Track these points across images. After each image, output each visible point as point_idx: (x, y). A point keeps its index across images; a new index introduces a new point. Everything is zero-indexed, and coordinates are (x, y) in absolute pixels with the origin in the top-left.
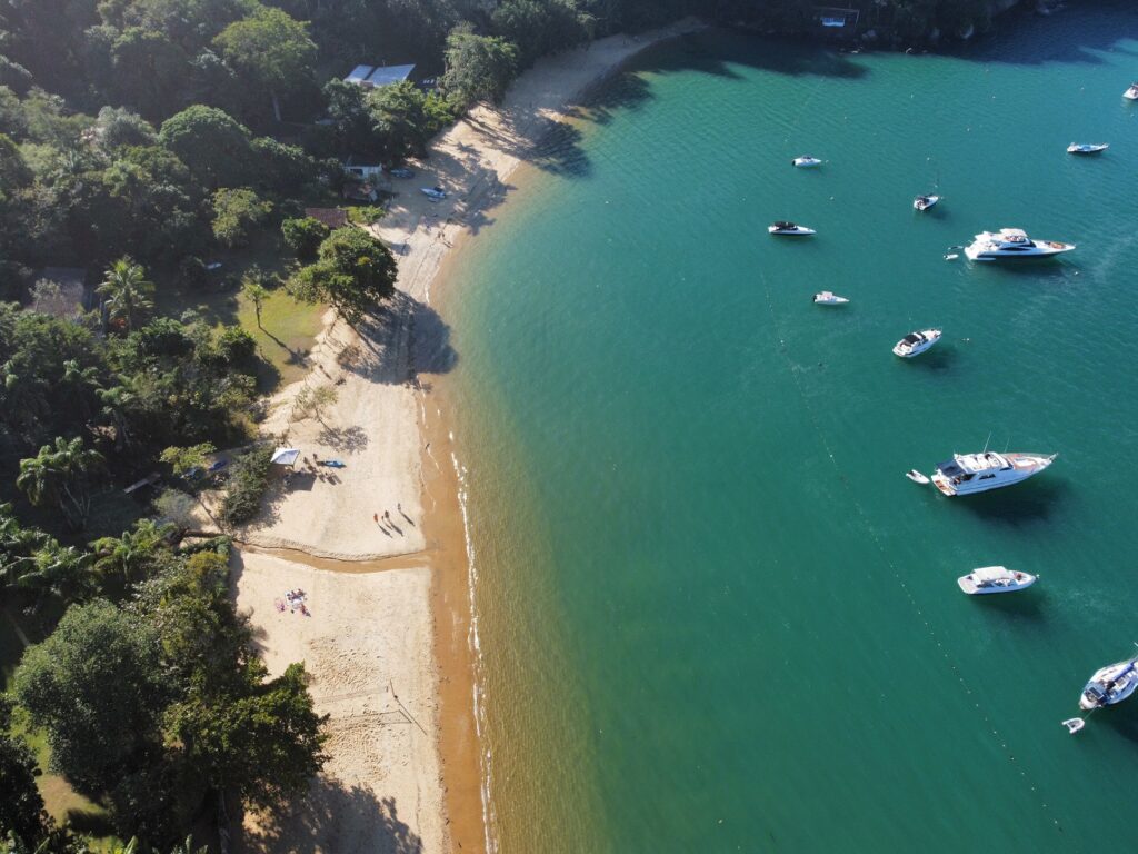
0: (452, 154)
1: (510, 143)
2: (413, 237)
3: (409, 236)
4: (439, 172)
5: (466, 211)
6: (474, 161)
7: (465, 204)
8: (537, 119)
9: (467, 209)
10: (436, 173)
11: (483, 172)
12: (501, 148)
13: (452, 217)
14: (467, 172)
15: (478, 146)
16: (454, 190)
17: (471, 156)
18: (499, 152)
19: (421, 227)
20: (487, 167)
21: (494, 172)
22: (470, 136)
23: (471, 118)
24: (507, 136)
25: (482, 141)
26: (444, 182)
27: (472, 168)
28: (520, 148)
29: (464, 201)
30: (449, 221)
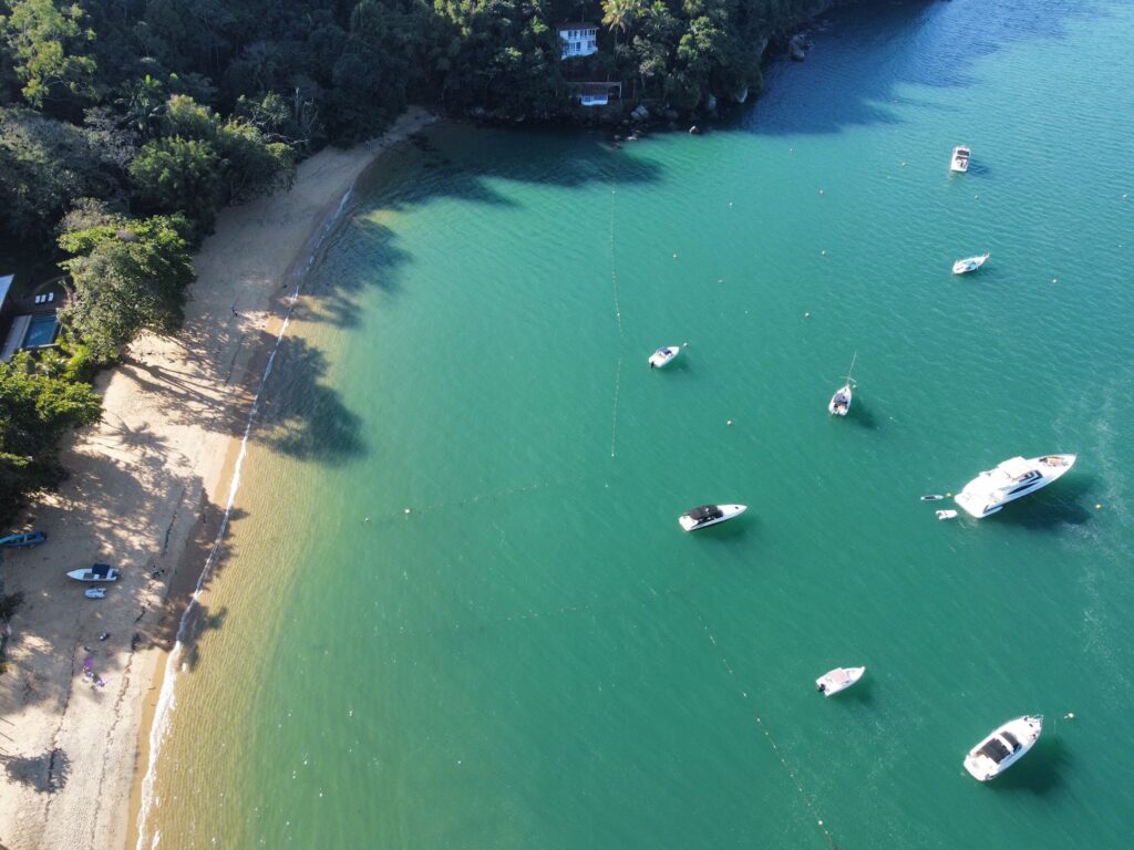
0: (114, 455)
1: (213, 403)
2: (67, 722)
3: (57, 719)
4: (97, 512)
5: (165, 602)
6: (155, 463)
7: (159, 585)
8: (243, 337)
9: (167, 597)
10: (88, 515)
11: (177, 485)
12: (197, 419)
13: (140, 628)
14: (149, 496)
15: (159, 427)
16: (133, 553)
17: (150, 452)
18: (196, 428)
19: (82, 682)
20: (183, 472)
21: (198, 481)
22: (139, 405)
23: (133, 362)
24: (203, 386)
25: (162, 410)
26: (109, 534)
27: (156, 484)
28: (233, 410)
29: (155, 576)
30: (136, 643)
